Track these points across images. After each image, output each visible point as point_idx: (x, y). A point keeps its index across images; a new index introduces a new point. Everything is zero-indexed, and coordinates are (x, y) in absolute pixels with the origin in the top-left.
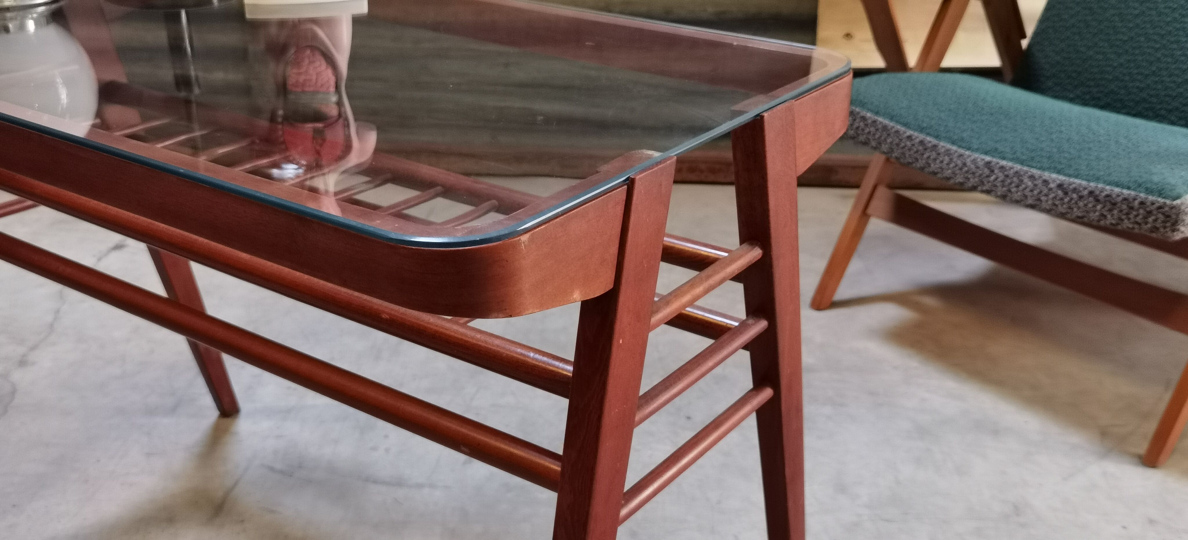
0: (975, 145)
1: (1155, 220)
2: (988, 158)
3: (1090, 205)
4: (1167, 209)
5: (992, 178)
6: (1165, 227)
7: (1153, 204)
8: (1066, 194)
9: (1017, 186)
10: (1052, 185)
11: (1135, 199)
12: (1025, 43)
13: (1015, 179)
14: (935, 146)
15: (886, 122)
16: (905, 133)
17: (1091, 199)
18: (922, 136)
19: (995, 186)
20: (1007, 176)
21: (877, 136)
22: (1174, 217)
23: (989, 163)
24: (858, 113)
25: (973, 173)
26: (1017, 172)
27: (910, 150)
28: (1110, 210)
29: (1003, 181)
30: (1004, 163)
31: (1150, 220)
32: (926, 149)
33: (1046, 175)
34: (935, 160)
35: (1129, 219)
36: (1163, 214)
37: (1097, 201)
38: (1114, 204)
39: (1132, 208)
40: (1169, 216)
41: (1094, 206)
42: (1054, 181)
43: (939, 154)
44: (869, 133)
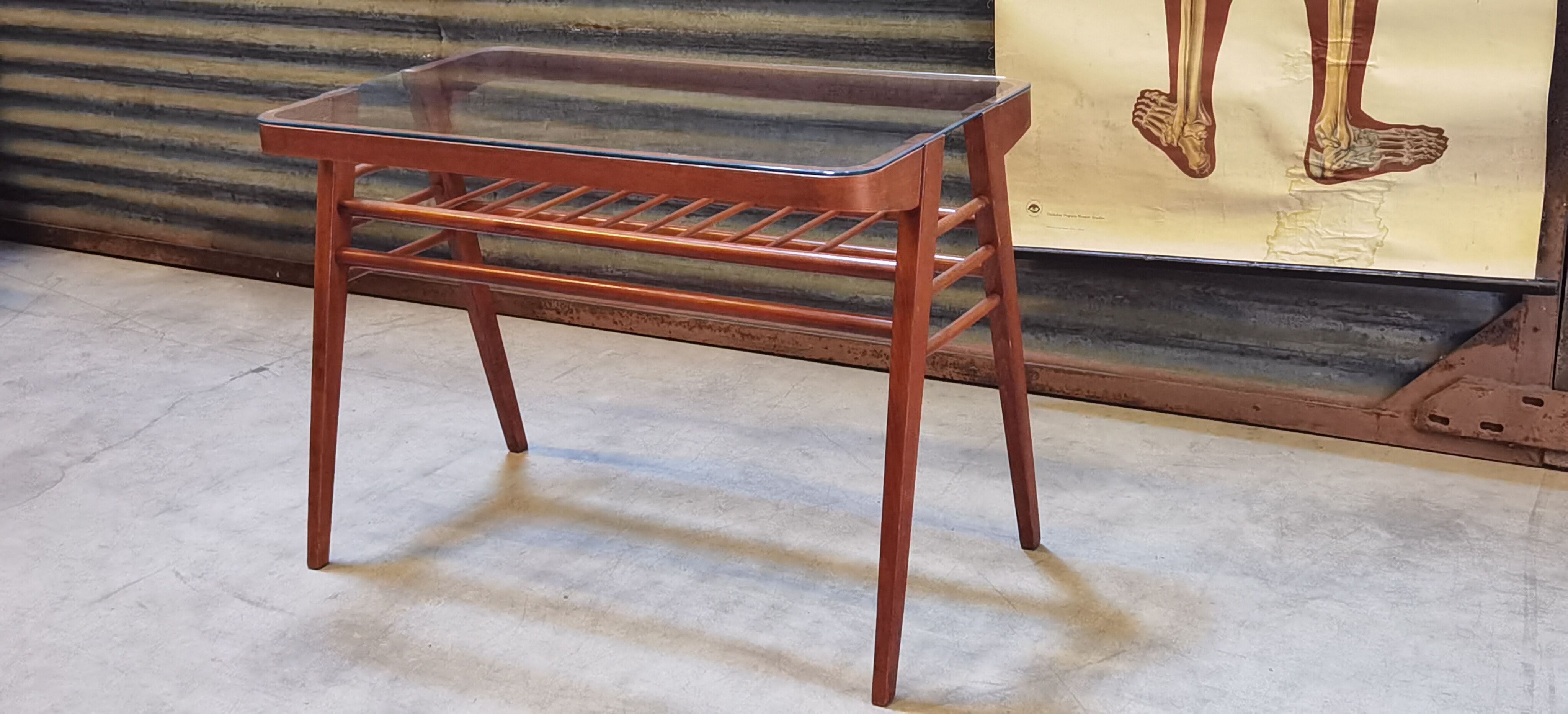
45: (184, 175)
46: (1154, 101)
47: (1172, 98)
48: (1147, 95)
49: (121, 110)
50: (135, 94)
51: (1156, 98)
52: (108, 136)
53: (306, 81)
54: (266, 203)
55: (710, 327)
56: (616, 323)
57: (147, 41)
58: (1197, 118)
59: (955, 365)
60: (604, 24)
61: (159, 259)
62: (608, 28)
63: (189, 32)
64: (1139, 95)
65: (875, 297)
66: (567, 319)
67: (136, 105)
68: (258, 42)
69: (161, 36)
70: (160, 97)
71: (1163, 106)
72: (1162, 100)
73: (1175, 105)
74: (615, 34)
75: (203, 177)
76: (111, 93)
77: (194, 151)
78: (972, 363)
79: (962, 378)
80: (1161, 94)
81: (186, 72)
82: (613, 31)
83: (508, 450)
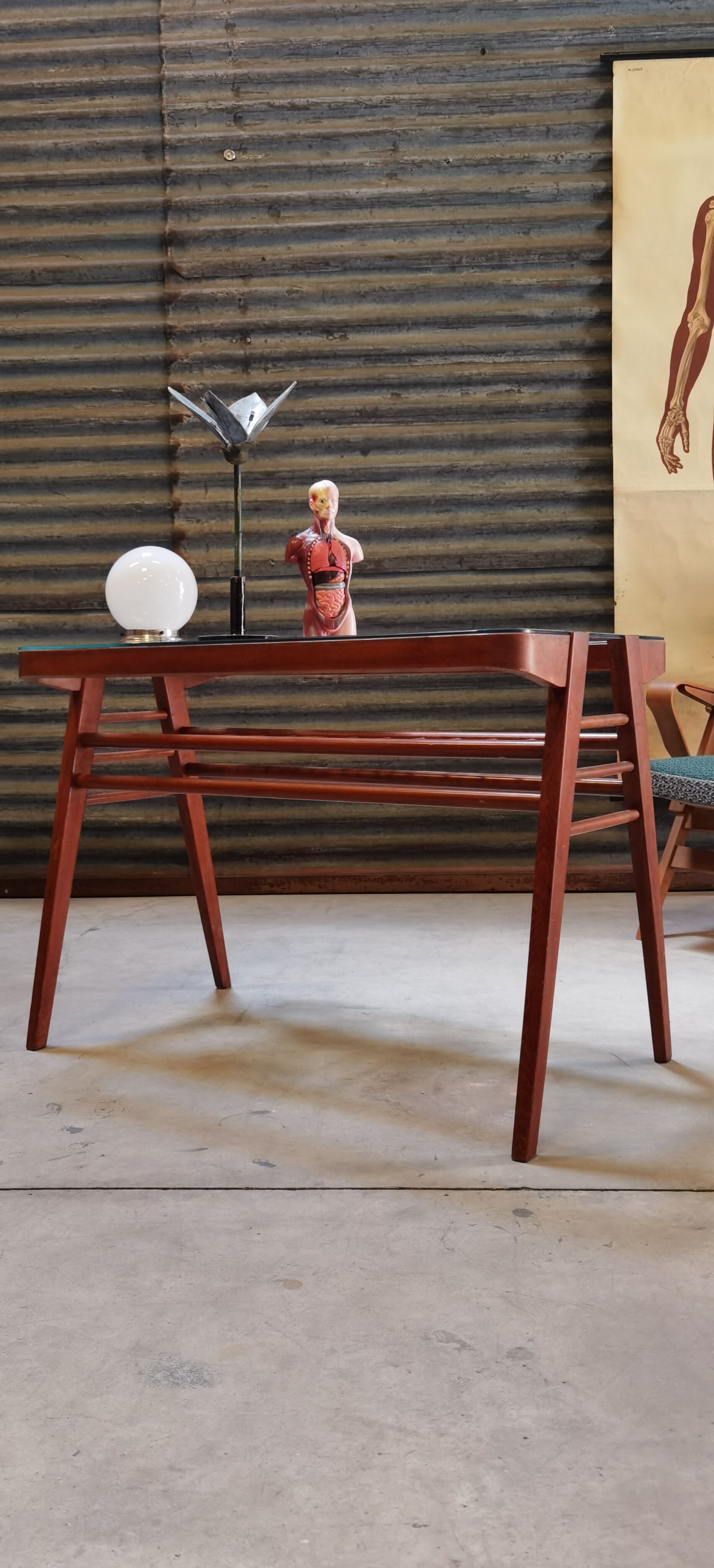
18: (706, 781)
21: (675, 788)
24: (660, 775)
27: (699, 792)
32: (710, 789)
44: (669, 787)
53: (55, 735)
55: (399, 880)
56: (320, 887)
59: (584, 880)
65: (525, 842)
66: (278, 890)
68: (11, 709)
78: (597, 877)
79: (589, 888)
82: (333, 681)
83: (216, 987)
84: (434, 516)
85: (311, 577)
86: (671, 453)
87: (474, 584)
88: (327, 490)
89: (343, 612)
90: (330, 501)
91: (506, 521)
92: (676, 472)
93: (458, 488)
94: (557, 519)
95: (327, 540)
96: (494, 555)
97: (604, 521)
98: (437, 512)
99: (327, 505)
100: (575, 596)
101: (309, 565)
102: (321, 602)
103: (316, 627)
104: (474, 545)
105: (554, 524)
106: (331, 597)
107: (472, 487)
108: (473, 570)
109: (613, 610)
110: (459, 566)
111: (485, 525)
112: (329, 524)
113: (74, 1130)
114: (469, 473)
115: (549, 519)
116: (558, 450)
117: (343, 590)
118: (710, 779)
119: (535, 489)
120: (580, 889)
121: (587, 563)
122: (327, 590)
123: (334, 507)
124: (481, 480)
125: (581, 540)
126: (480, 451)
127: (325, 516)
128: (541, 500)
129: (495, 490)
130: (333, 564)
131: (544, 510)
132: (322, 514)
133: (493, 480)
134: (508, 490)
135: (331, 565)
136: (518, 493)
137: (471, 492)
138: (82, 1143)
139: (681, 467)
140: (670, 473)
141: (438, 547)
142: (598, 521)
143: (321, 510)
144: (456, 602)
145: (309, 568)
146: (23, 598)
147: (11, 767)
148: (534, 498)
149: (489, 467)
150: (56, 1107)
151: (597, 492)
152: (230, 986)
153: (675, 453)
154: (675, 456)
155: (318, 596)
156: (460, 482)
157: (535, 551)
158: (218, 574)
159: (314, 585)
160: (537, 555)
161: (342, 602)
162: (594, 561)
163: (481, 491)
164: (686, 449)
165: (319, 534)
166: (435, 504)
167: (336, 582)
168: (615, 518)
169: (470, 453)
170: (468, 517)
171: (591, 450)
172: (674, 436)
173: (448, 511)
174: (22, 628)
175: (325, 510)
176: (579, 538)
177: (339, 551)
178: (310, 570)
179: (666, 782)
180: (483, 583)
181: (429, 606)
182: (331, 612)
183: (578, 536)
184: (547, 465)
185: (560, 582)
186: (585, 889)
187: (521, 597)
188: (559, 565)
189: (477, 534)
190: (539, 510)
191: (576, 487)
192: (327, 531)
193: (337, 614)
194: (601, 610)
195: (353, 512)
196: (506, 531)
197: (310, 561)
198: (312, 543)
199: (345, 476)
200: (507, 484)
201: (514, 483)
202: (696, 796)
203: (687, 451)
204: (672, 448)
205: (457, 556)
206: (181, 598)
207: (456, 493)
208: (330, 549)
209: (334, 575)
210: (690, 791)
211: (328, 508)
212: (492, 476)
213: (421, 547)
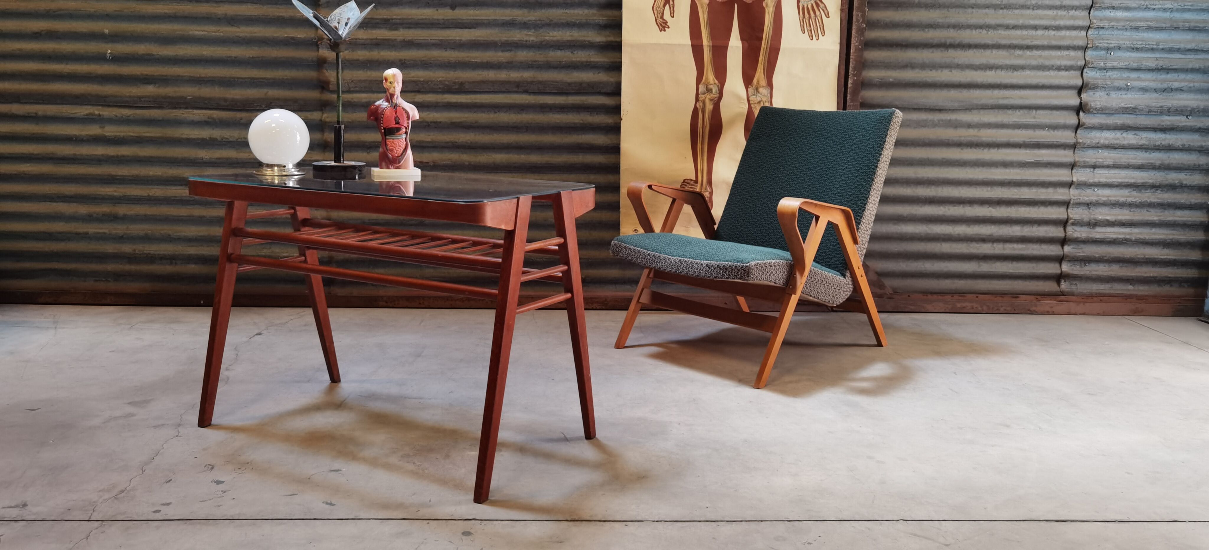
0: (675, 254)
1: (741, 273)
2: (680, 258)
3: (718, 271)
4: (744, 267)
5: (682, 267)
6: (745, 276)
7: (739, 266)
8: (709, 268)
9: (692, 268)
10: (704, 265)
11: (733, 265)
12: (716, 227)
13: (691, 265)
14: (659, 256)
15: (639, 249)
16: (647, 252)
17: (718, 268)
18: (654, 253)
19: (684, 270)
20: (688, 264)
21: (636, 256)
22: (747, 270)
23: (680, 260)
24: (628, 247)
25: (675, 266)
26: (691, 262)
27: (649, 260)
28: (726, 272)
29: (686, 267)
30: (686, 259)
31: (739, 273)
32: (656, 258)
33: (702, 262)
34: (660, 262)
35: (732, 274)
36: (743, 270)
37: (721, 269)
38: (726, 269)
39: (733, 270)
40: (746, 271)
41: (720, 271)
42: (705, 263)
43: (661, 260)
44: (633, 255)
45: (137, 252)
46: (688, 183)
47: (696, 182)
48: (686, 181)
49: (90, 218)
50: (105, 209)
51: (689, 182)
52: (78, 234)
54: (196, 263)
56: (420, 304)
57: (117, 179)
58: (706, 189)
59: (597, 302)
60: (425, 161)
61: (108, 302)
62: (428, 163)
63: (151, 173)
64: (682, 181)
66: (391, 305)
67: (104, 215)
69: (129, 176)
70: (122, 210)
71: (692, 185)
72: (692, 183)
73: (696, 185)
74: (431, 166)
75: (152, 252)
76: (83, 209)
77: (147, 239)
78: (606, 300)
79: (600, 307)
80: (692, 180)
81: (146, 195)
82: (430, 164)
83: (330, 382)
84: (500, 54)
85: (383, 131)
86: (662, 17)
87: (527, 102)
88: (394, 76)
89: (404, 153)
90: (396, 83)
91: (550, 59)
92: (665, 31)
93: (517, 35)
94: (584, 60)
95: (395, 107)
96: (540, 82)
97: (616, 62)
98: (503, 51)
99: (394, 86)
100: (596, 113)
101: (382, 123)
102: (389, 147)
103: (386, 162)
104: (527, 75)
105: (582, 63)
106: (397, 144)
107: (527, 35)
108: (526, 92)
109: (620, 123)
110: (516, 89)
111: (535, 61)
112: (395, 97)
113: (219, 482)
114: (525, 25)
115: (578, 59)
116: (586, 11)
117: (404, 139)
118: (656, 252)
119: (569, 38)
120: (595, 308)
121: (603, 91)
122: (393, 139)
123: (398, 87)
124: (533, 30)
125: (600, 75)
126: (533, 10)
127: (393, 93)
128: (574, 46)
129: (542, 38)
130: (398, 123)
131: (575, 52)
132: (391, 91)
133: (541, 31)
134: (551, 38)
135: (396, 124)
136: (558, 41)
137: (526, 38)
138: (222, 491)
139: (669, 28)
140: (661, 31)
141: (503, 75)
142: (612, 62)
143: (390, 88)
144: (515, 113)
145: (382, 125)
146: (210, 99)
147: (204, 217)
148: (568, 44)
149: (538, 22)
150: (210, 467)
151: (612, 42)
152: (340, 381)
153: (665, 17)
154: (664, 20)
155: (388, 143)
156: (519, 31)
157: (569, 81)
158: (350, 88)
159: (386, 136)
160: (570, 84)
161: (404, 147)
162: (609, 89)
163: (532, 38)
164: (672, 15)
165: (389, 102)
166: (501, 46)
167: (399, 134)
168: (623, 61)
169: (525, 11)
170: (523, 55)
171: (609, 12)
172: (664, 6)
173: (511, 51)
174: (210, 120)
175: (392, 89)
176: (599, 73)
177: (402, 115)
178: (383, 127)
179: (631, 252)
180: (533, 102)
181: (496, 115)
182: (396, 153)
183: (598, 72)
184: (578, 22)
185: (585, 103)
186: (598, 308)
187: (558, 112)
188: (585, 91)
189: (529, 67)
190: (572, 52)
191: (598, 38)
192: (395, 101)
193: (400, 154)
194: (611, 123)
195: (445, 49)
196: (549, 66)
197: (382, 121)
198: (384, 108)
199: (439, 24)
200: (551, 34)
201: (555, 33)
202: (647, 262)
203: (673, 17)
204: (663, 14)
205: (515, 82)
206: (298, 142)
207: (515, 39)
208: (396, 113)
209: (399, 129)
210: (644, 258)
211: (394, 87)
212: (541, 28)
213: (491, 75)
